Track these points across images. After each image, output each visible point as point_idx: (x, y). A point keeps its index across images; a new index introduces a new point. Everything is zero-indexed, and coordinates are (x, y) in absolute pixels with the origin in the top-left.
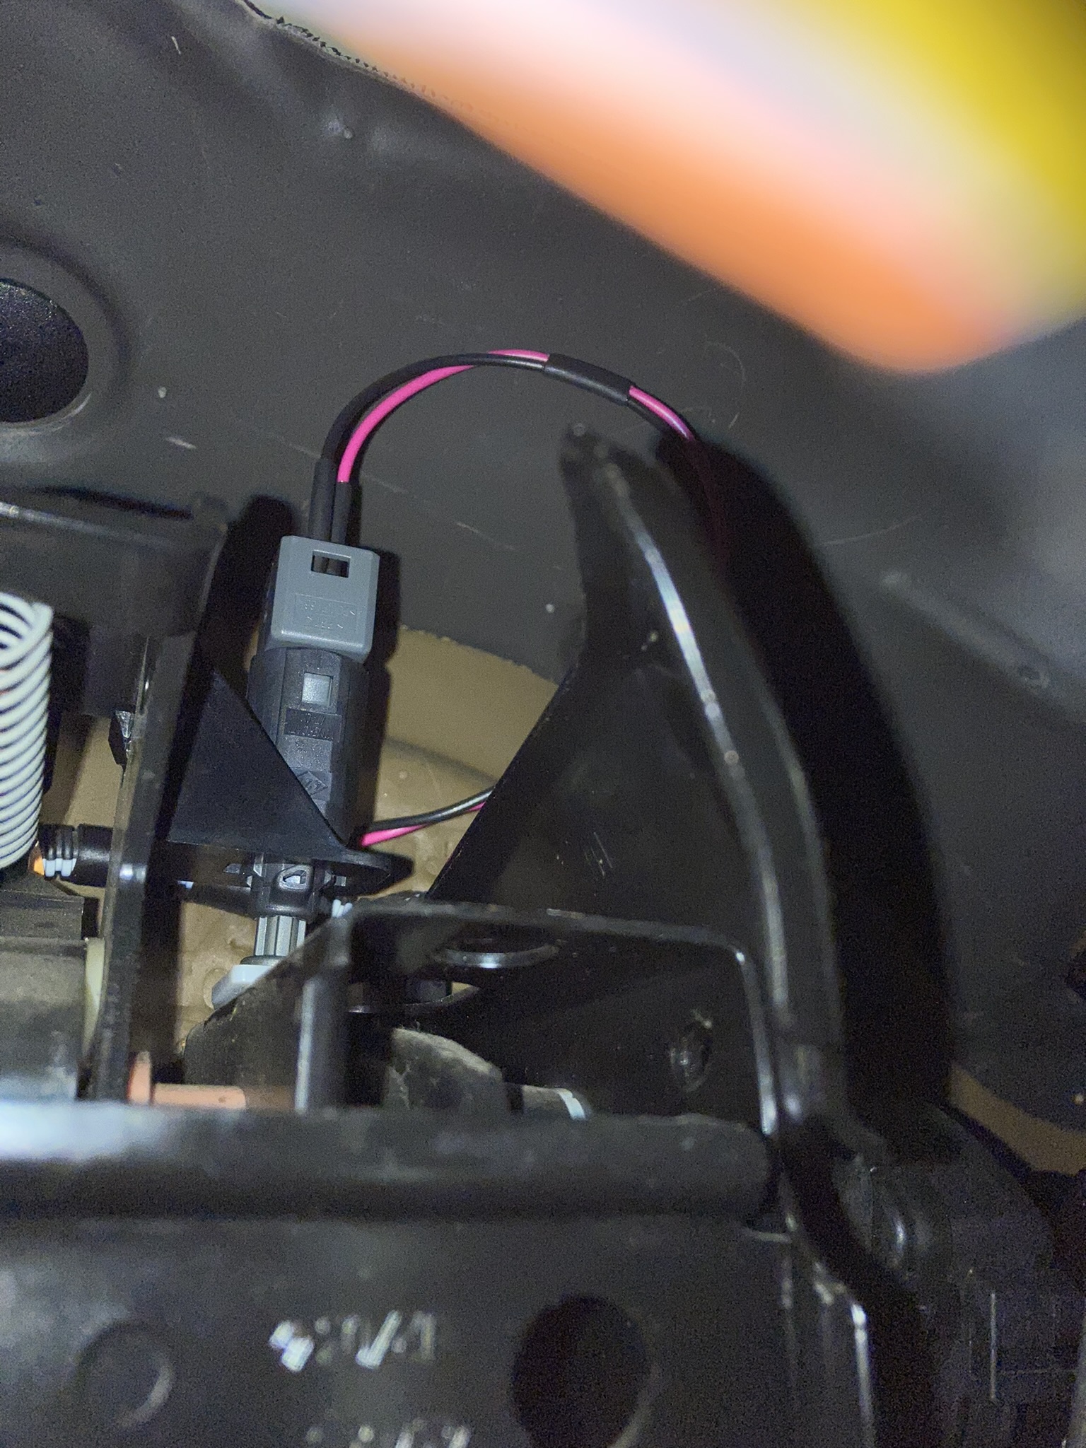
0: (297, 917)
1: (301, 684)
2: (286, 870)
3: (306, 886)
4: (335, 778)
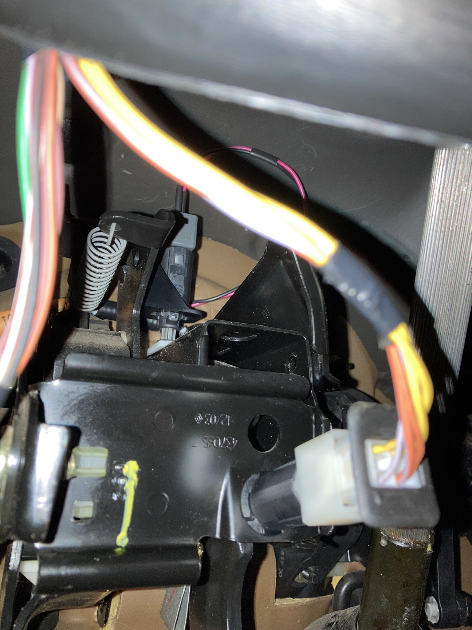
0: (174, 328)
1: (174, 258)
2: (171, 314)
3: (177, 319)
4: (185, 287)
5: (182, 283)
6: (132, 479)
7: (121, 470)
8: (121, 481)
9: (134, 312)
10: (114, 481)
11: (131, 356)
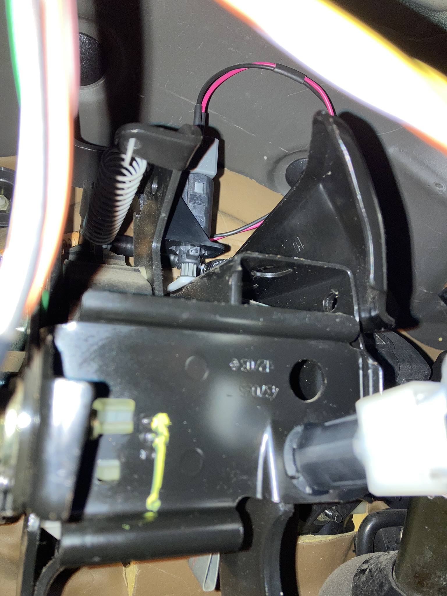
0: (194, 264)
1: (194, 186)
2: (191, 248)
3: (198, 254)
4: (206, 218)
5: (203, 214)
6: (162, 434)
7: (149, 424)
8: (149, 436)
9: (154, 245)
10: (142, 436)
11: (153, 294)
